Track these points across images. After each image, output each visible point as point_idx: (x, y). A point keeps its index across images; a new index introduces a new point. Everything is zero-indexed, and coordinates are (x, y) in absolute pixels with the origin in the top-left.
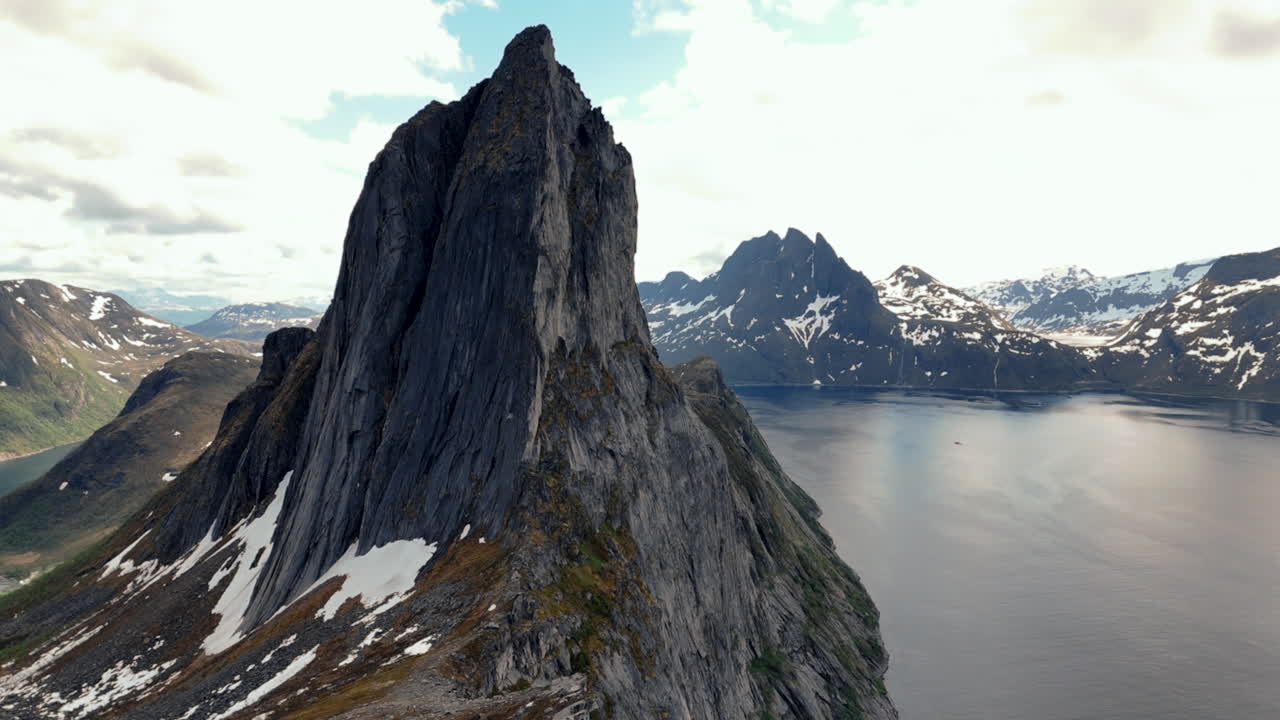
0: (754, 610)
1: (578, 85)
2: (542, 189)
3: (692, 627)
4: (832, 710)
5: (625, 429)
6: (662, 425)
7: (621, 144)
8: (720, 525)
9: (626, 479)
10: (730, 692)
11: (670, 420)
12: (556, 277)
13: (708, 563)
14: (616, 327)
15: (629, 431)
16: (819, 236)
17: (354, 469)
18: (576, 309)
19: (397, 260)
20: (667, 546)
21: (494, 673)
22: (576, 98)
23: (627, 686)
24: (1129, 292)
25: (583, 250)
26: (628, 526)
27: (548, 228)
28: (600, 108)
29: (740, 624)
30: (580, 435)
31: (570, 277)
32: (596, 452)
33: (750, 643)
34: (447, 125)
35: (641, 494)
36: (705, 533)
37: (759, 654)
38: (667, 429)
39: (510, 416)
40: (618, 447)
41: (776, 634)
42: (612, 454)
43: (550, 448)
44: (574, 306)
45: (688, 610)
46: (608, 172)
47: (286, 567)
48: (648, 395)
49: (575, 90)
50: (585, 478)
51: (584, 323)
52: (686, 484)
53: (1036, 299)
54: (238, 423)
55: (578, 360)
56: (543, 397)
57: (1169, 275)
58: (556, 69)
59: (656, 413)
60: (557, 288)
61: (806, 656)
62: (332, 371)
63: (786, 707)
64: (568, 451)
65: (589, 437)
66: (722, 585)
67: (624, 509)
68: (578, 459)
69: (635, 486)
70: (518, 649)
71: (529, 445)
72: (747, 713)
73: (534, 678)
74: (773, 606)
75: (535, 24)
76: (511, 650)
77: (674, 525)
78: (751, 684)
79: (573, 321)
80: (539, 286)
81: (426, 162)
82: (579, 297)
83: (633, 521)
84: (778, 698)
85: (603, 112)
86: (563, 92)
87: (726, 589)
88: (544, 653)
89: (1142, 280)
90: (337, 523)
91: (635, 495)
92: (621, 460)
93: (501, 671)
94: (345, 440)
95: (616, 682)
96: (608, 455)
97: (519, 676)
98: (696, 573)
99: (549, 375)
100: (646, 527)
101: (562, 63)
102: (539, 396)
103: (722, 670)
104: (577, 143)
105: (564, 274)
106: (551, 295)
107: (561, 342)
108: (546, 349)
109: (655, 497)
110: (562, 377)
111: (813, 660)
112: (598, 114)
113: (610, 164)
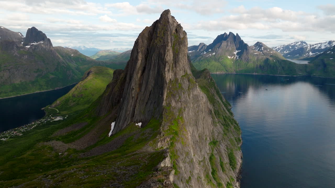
0: (211, 132)
1: (176, 20)
2: (167, 49)
3: (196, 136)
4: (227, 153)
5: (183, 96)
6: (192, 93)
7: (184, 31)
8: (204, 114)
9: (183, 107)
10: (204, 149)
11: (193, 92)
12: (170, 66)
13: (201, 122)
14: (182, 72)
15: (184, 96)
16: (237, 34)
17: (133, 104)
18: (174, 71)
19: (140, 62)
20: (191, 119)
21: (157, 146)
22: (175, 22)
23: (180, 148)
24: (316, 48)
25: (175, 59)
26: (183, 117)
27: (168, 57)
28: (180, 24)
29: (208, 134)
30: (174, 98)
31: (173, 65)
32: (177, 102)
33: (210, 139)
34: (149, 31)
35: (186, 109)
36: (200, 116)
37: (212, 141)
38: (193, 94)
39: (161, 96)
40: (181, 100)
41: (216, 136)
42: (180, 102)
43: (168, 102)
44: (173, 71)
45: (196, 132)
46: (181, 38)
47: (121, 122)
48: (189, 87)
49: (175, 21)
50: (175, 108)
51: (175, 74)
52: (196, 106)
53: (292, 50)
54: (109, 90)
55: (174, 82)
56: (167, 92)
57: (327, 44)
58: (171, 17)
59: (190, 91)
60: (170, 69)
61: (223, 141)
62: (128, 83)
63: (217, 152)
64: (171, 102)
65: (176, 99)
66: (204, 127)
67: (182, 113)
68: (173, 104)
69: (185, 107)
70: (161, 142)
71: (164, 102)
72: (208, 153)
73: (164, 146)
74: (216, 130)
75: (167, 9)
76: (160, 142)
77: (193, 115)
78: (209, 147)
79: (173, 74)
80: (166, 70)
81: (145, 40)
82: (174, 69)
83: (184, 115)
84: (215, 150)
85: (181, 25)
86: (172, 22)
87: (205, 127)
88: (166, 142)
89: (319, 45)
90: (130, 115)
91: (185, 110)
92: (182, 103)
93: (159, 145)
94: (131, 98)
95: (178, 148)
96: (179, 102)
97: (161, 146)
98: (198, 124)
99: (168, 87)
100: (187, 116)
101: (172, 16)
102: (166, 92)
103: (202, 144)
104: (175, 33)
105: (171, 65)
106: (169, 71)
107: (171, 79)
108: (167, 82)
109: (189, 110)
110: (171, 87)
111: (224, 142)
112: (180, 25)
113: (182, 36)
